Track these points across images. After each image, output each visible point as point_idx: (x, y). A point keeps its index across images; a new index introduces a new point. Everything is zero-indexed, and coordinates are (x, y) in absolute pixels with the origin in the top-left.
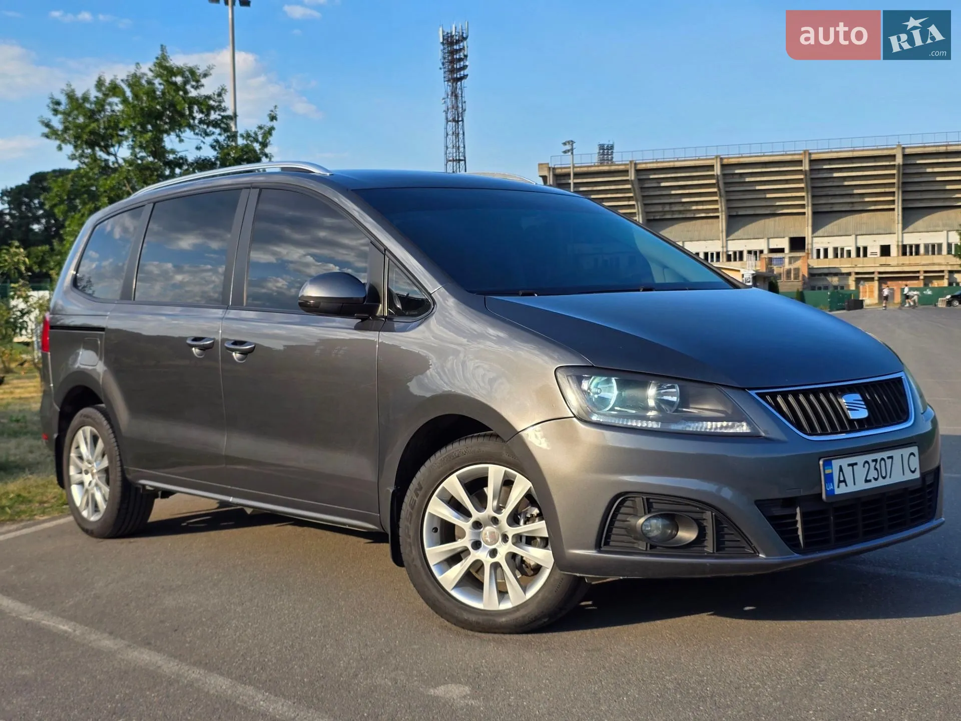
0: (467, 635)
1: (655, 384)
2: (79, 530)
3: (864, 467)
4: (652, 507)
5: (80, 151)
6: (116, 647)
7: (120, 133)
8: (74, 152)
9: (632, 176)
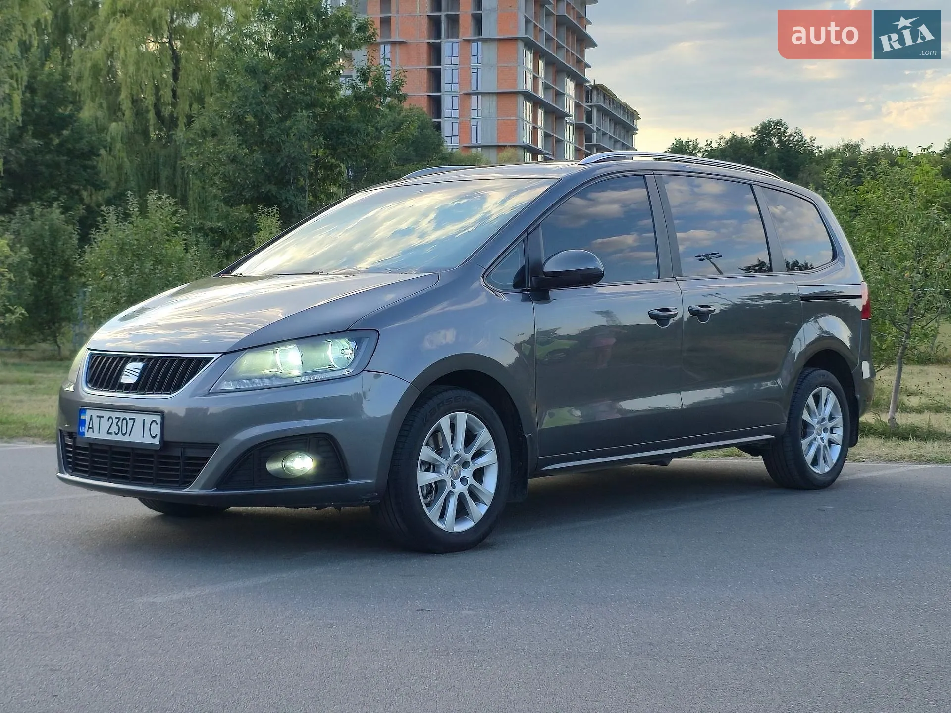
3: (108, 421)
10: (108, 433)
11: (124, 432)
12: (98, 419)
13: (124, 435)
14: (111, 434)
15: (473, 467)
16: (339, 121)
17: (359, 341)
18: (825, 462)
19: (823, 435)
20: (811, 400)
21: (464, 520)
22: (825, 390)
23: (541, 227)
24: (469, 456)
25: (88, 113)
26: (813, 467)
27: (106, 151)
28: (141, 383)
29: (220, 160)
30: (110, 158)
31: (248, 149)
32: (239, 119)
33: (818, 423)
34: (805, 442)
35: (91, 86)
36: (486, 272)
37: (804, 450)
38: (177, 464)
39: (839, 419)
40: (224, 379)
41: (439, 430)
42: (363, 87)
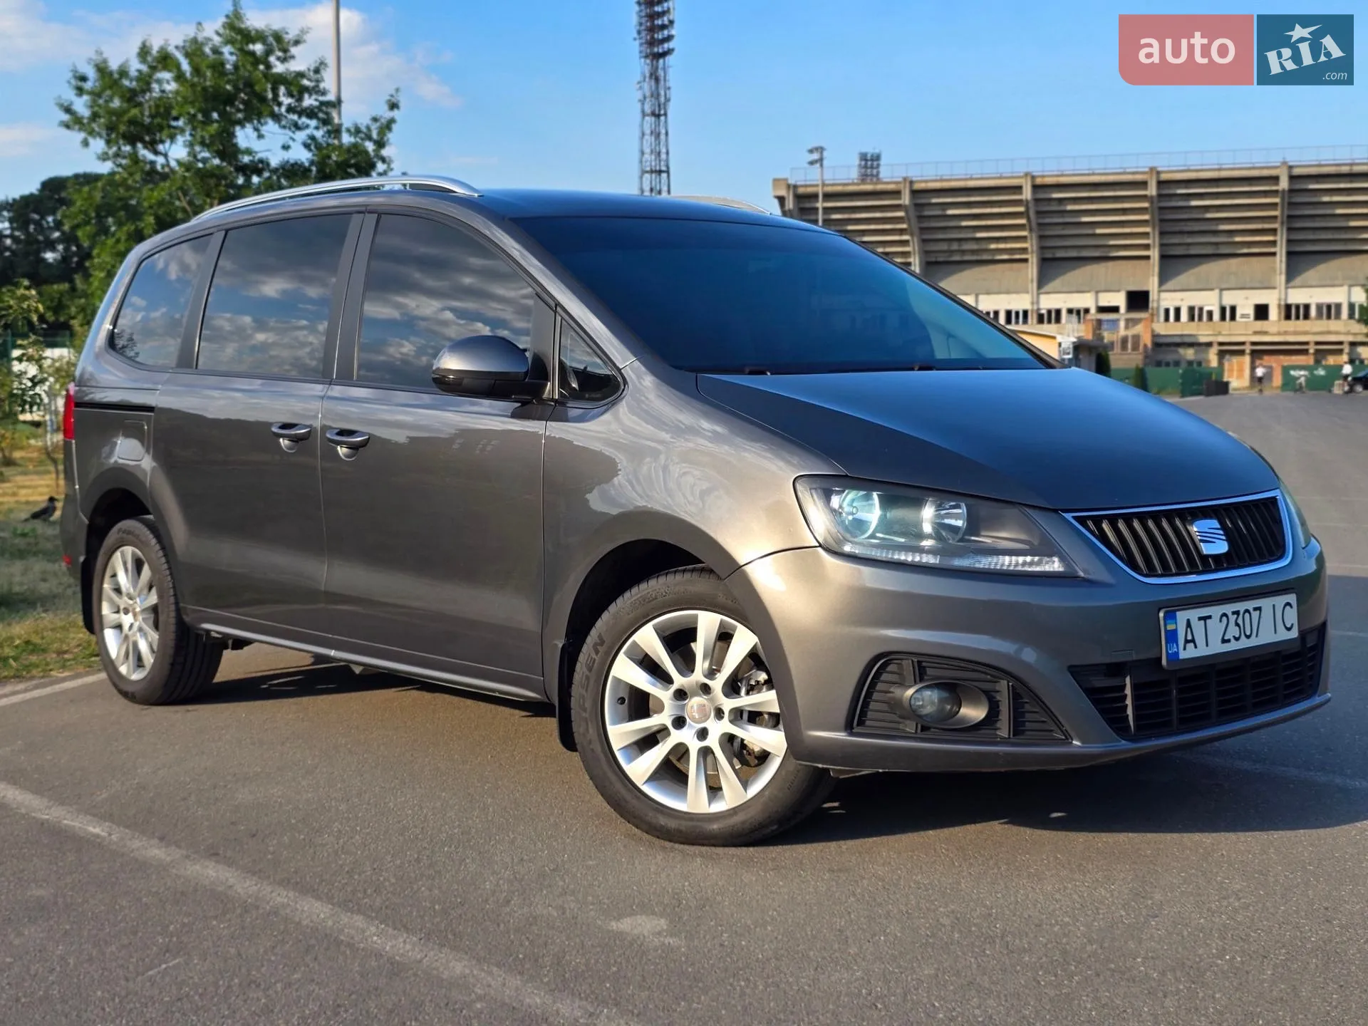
0: (664, 848)
1: (934, 502)
2: (115, 691)
3: (1221, 621)
4: (925, 673)
5: (115, 149)
6: (168, 859)
7: (174, 123)
8: (106, 149)
9: (906, 199)
10: (1224, 641)
11: (1248, 633)
13: (1248, 637)
14: (1229, 641)
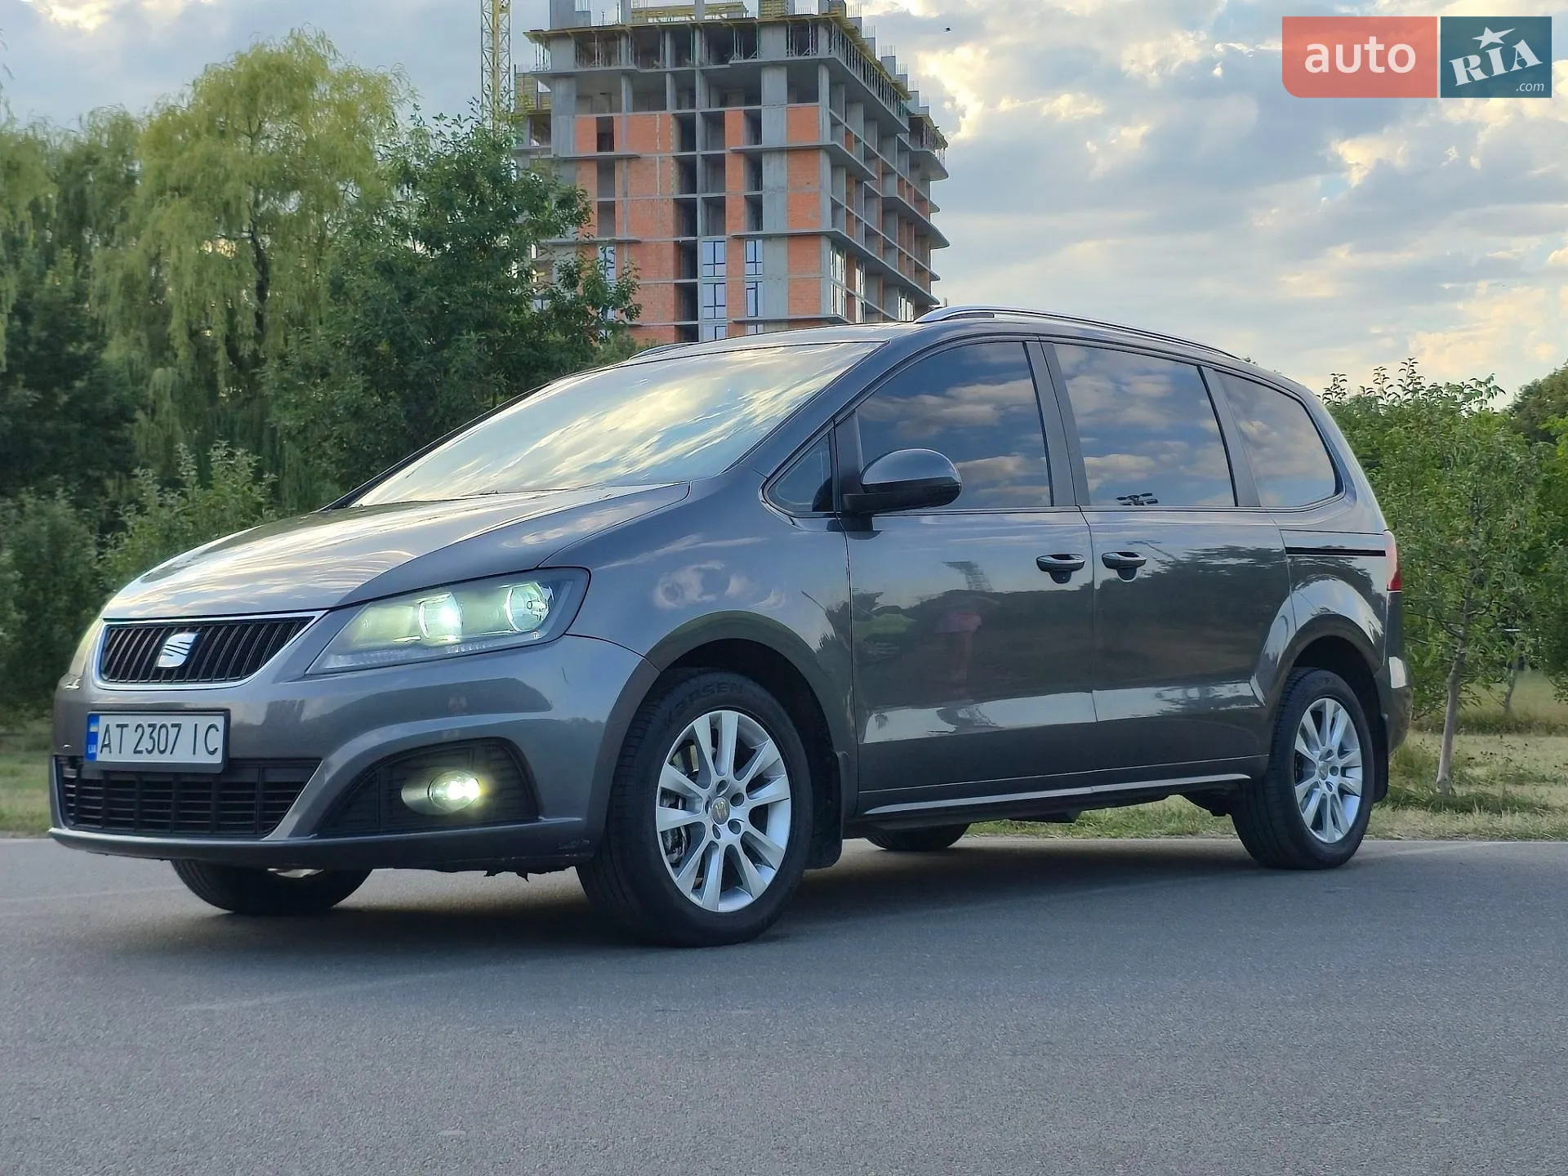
3: (136, 731)
10: (136, 752)
11: (162, 749)
12: (120, 729)
13: (162, 752)
14: (141, 752)
15: (749, 804)
16: (530, 350)
17: (556, 587)
18: (1334, 823)
19: (1330, 778)
20: (1307, 720)
21: (736, 893)
22: (1330, 704)
23: (856, 414)
24: (742, 785)
25: (115, 353)
26: (1315, 831)
27: (146, 414)
28: (191, 666)
29: (333, 415)
30: (152, 425)
31: (380, 396)
32: (365, 348)
33: (1321, 758)
34: (1300, 790)
35: (123, 307)
36: (767, 481)
37: (1299, 802)
38: (252, 797)
39: (1355, 754)
40: (330, 652)
41: (691, 740)
42: (569, 295)
